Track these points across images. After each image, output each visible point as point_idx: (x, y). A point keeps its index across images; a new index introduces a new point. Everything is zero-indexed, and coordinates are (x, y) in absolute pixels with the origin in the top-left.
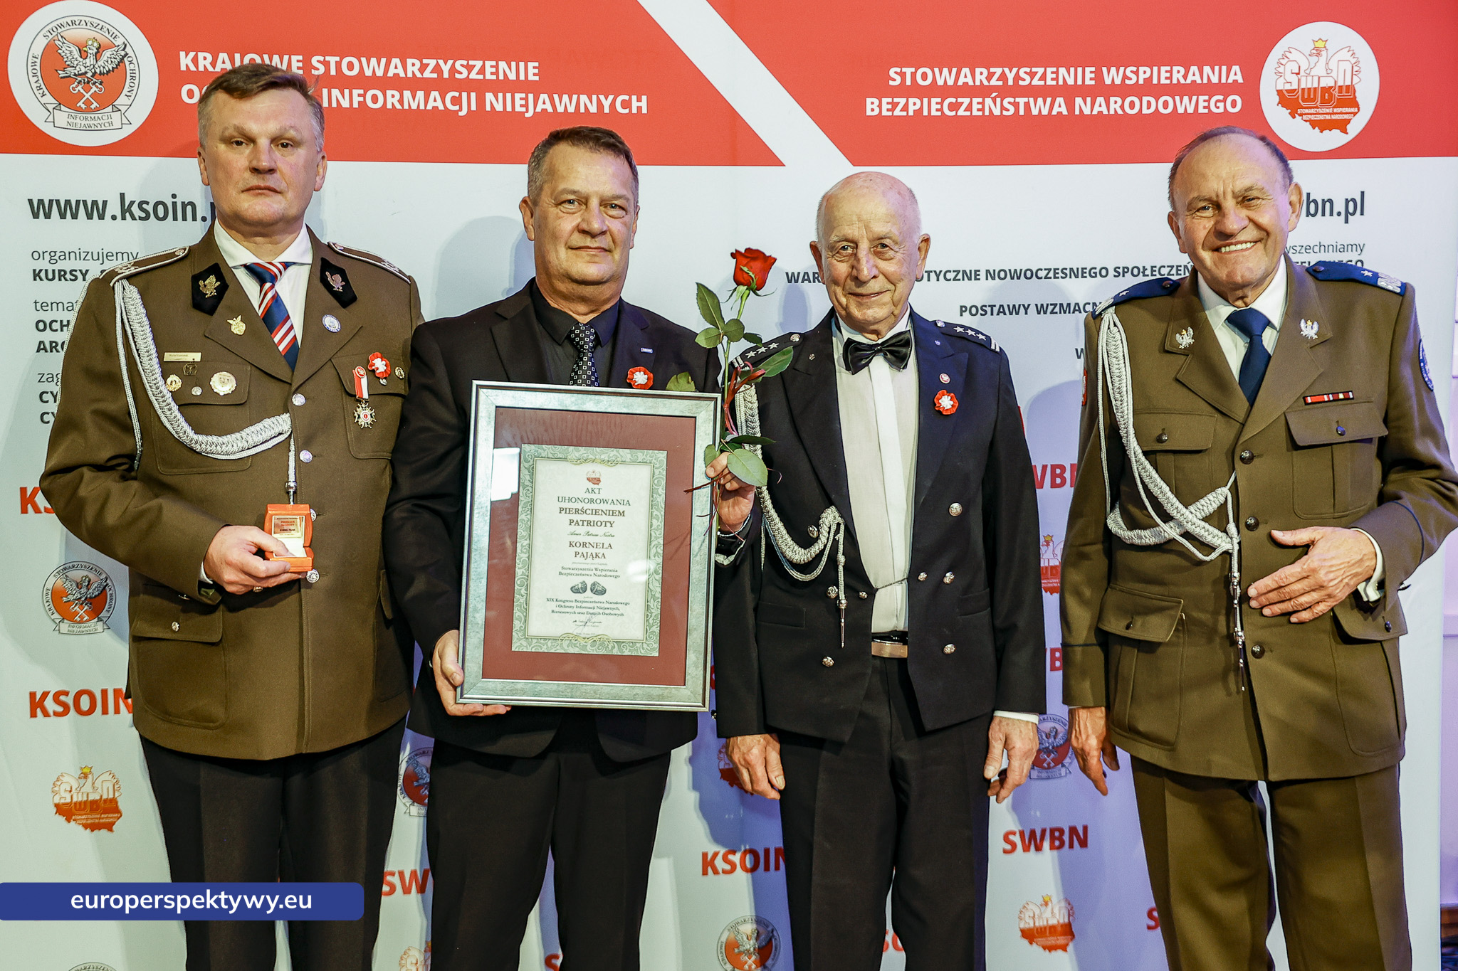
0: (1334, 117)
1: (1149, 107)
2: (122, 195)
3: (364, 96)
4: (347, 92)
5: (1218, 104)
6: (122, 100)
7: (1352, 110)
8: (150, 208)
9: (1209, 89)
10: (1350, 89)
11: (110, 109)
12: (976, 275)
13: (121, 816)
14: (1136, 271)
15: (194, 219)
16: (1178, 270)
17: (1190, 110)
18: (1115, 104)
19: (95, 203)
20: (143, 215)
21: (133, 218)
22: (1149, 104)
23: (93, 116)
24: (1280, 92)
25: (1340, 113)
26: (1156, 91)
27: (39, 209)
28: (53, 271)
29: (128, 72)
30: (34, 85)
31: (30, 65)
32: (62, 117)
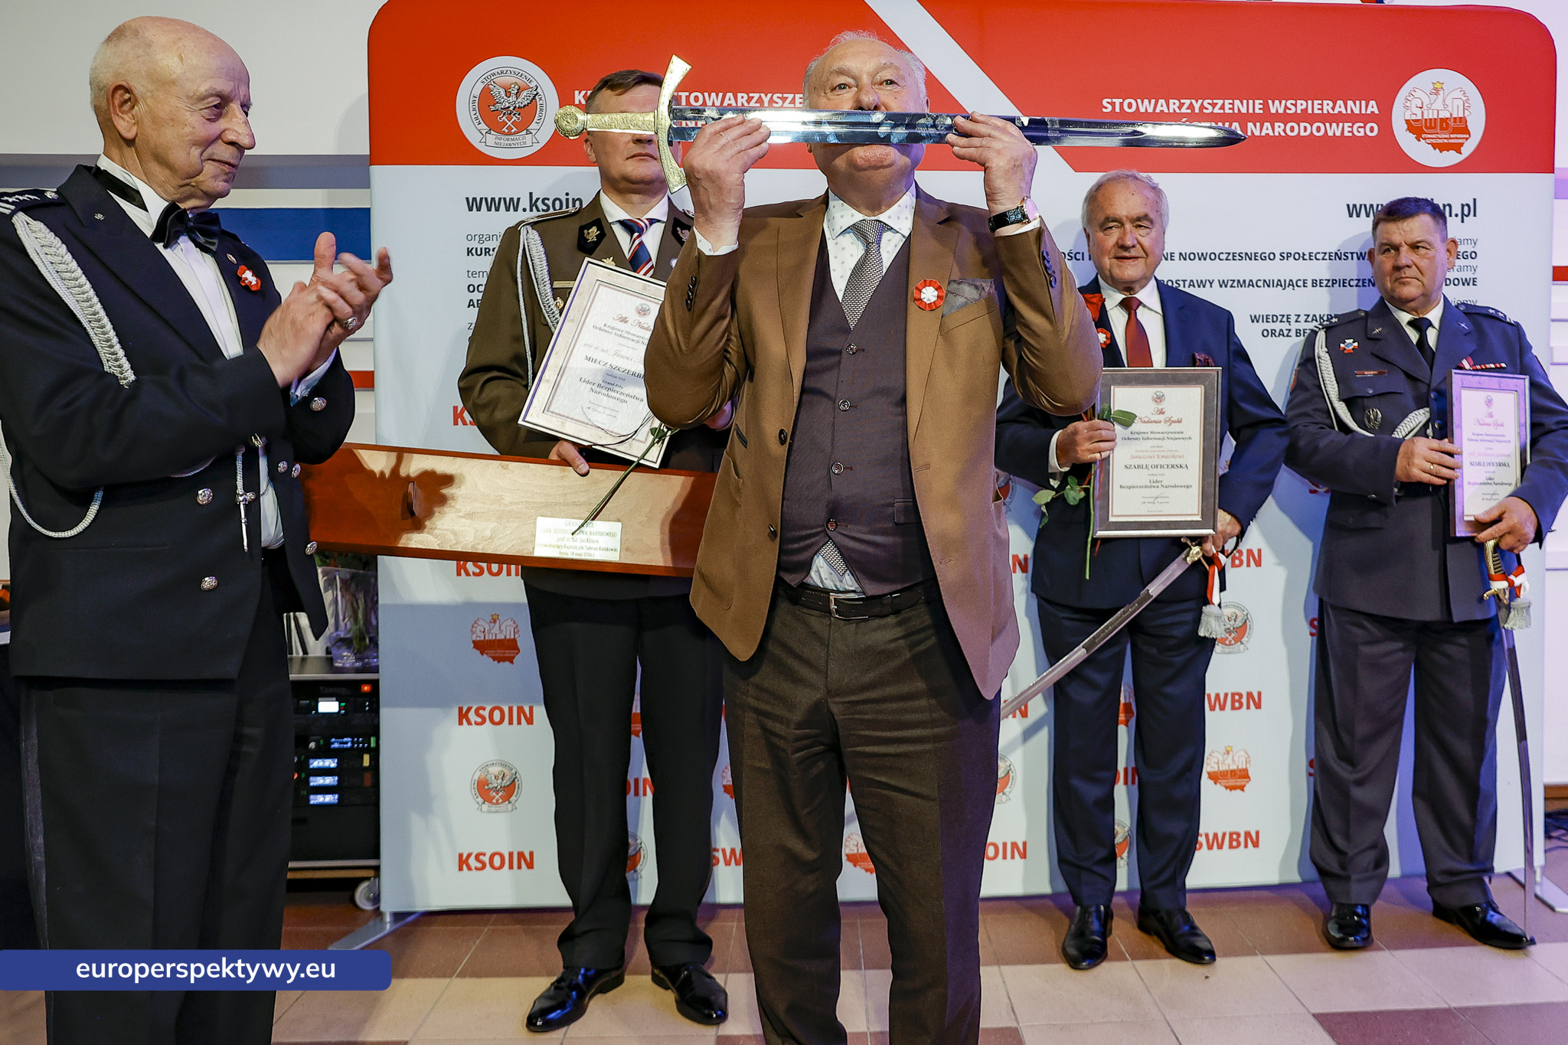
0: (1451, 141)
1: (1305, 130)
2: (531, 194)
5: (1360, 129)
6: (533, 126)
7: (1465, 136)
8: (550, 203)
9: (1352, 118)
10: (1463, 120)
11: (525, 132)
12: (1171, 256)
13: (519, 652)
14: (1297, 256)
16: (1330, 256)
17: (1338, 134)
18: (1279, 128)
19: (512, 199)
22: (1305, 128)
23: (512, 137)
24: (1407, 121)
25: (1455, 139)
26: (1311, 118)
27: (473, 204)
28: (481, 249)
29: (538, 106)
30: (473, 117)
31: (471, 102)
32: (491, 138)
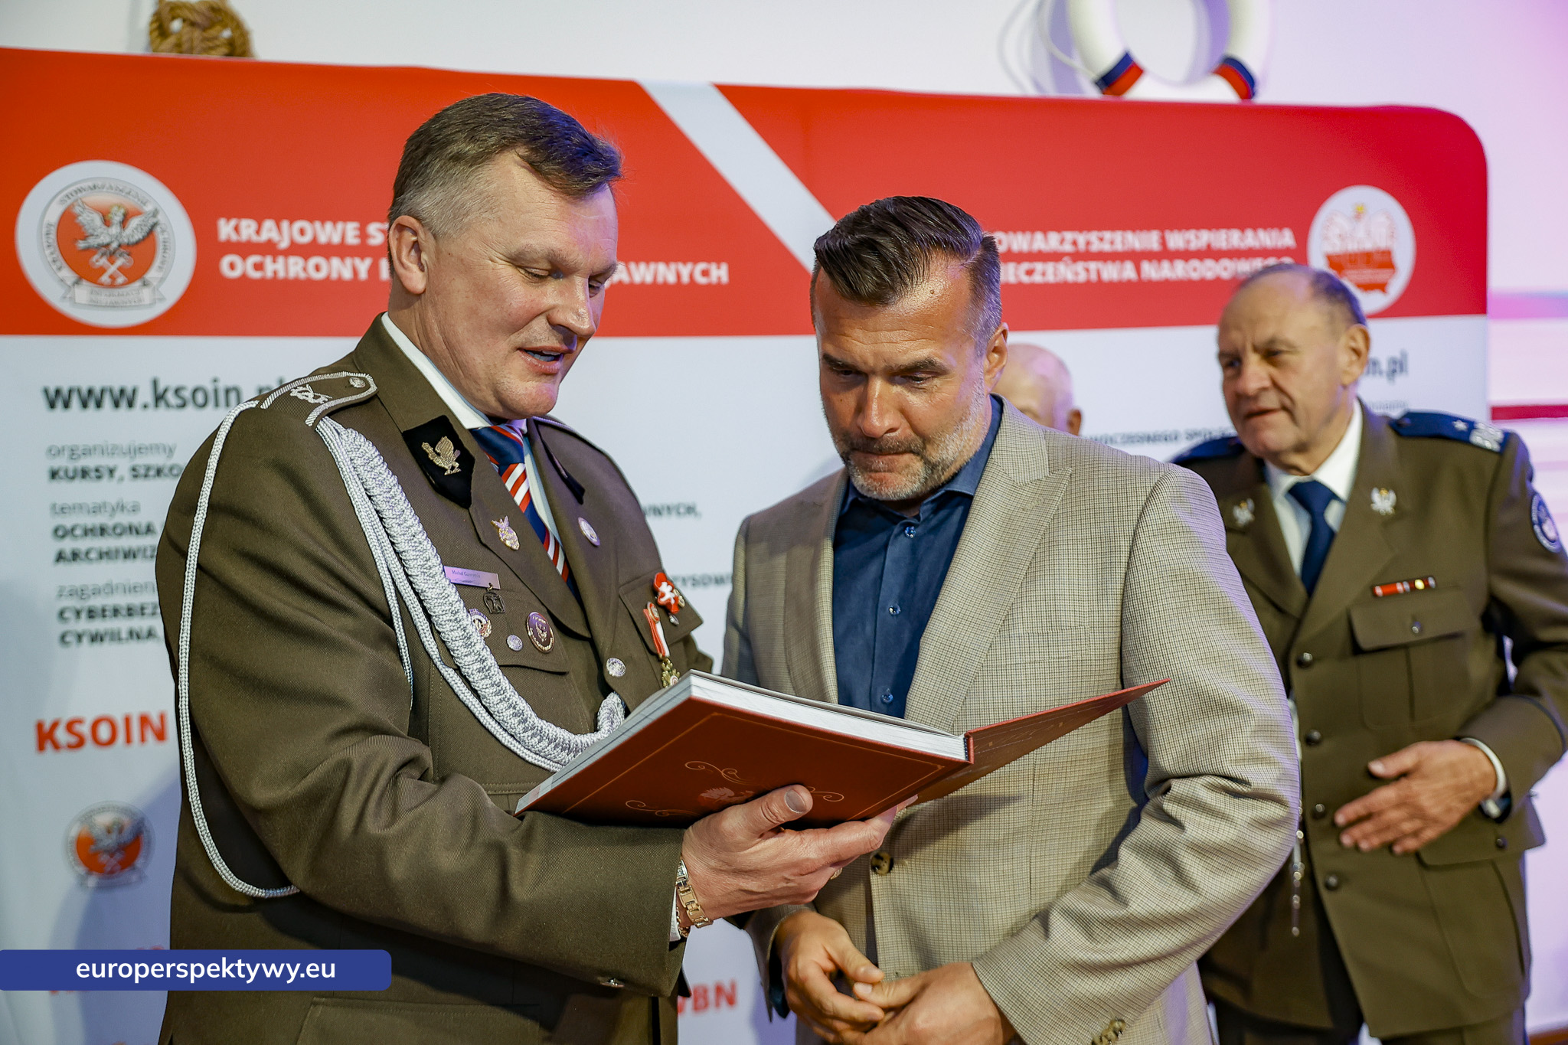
0: (1375, 280)
1: (1210, 270)
2: (155, 383)
6: (152, 274)
7: (1391, 272)
8: (187, 394)
9: (1264, 252)
18: (1179, 271)
19: (123, 390)
20: (180, 402)
21: (168, 405)
22: (1210, 267)
23: (119, 291)
24: (1326, 256)
25: (1380, 275)
26: (1215, 254)
27: (57, 399)
28: (74, 469)
29: (159, 242)
30: (49, 257)
31: (42, 234)
32: (83, 293)
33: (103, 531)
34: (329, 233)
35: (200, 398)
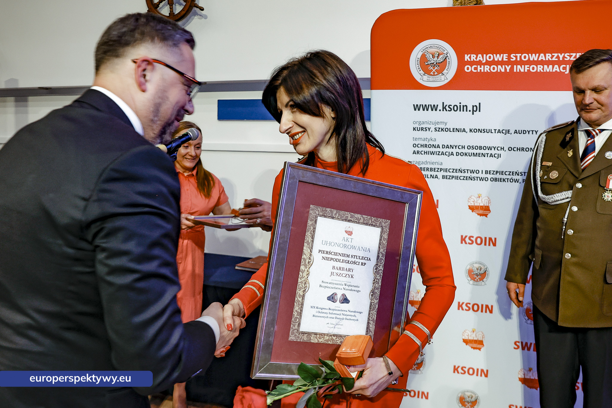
2: (443, 103)
3: (529, 67)
4: (523, 66)
6: (445, 71)
8: (452, 107)
11: (441, 74)
15: (467, 111)
19: (434, 105)
20: (450, 109)
21: (446, 111)
23: (435, 77)
27: (416, 108)
28: (420, 128)
29: (448, 62)
30: (417, 68)
31: (416, 61)
32: (426, 77)
33: (426, 146)
34: (498, 58)
35: (455, 109)
